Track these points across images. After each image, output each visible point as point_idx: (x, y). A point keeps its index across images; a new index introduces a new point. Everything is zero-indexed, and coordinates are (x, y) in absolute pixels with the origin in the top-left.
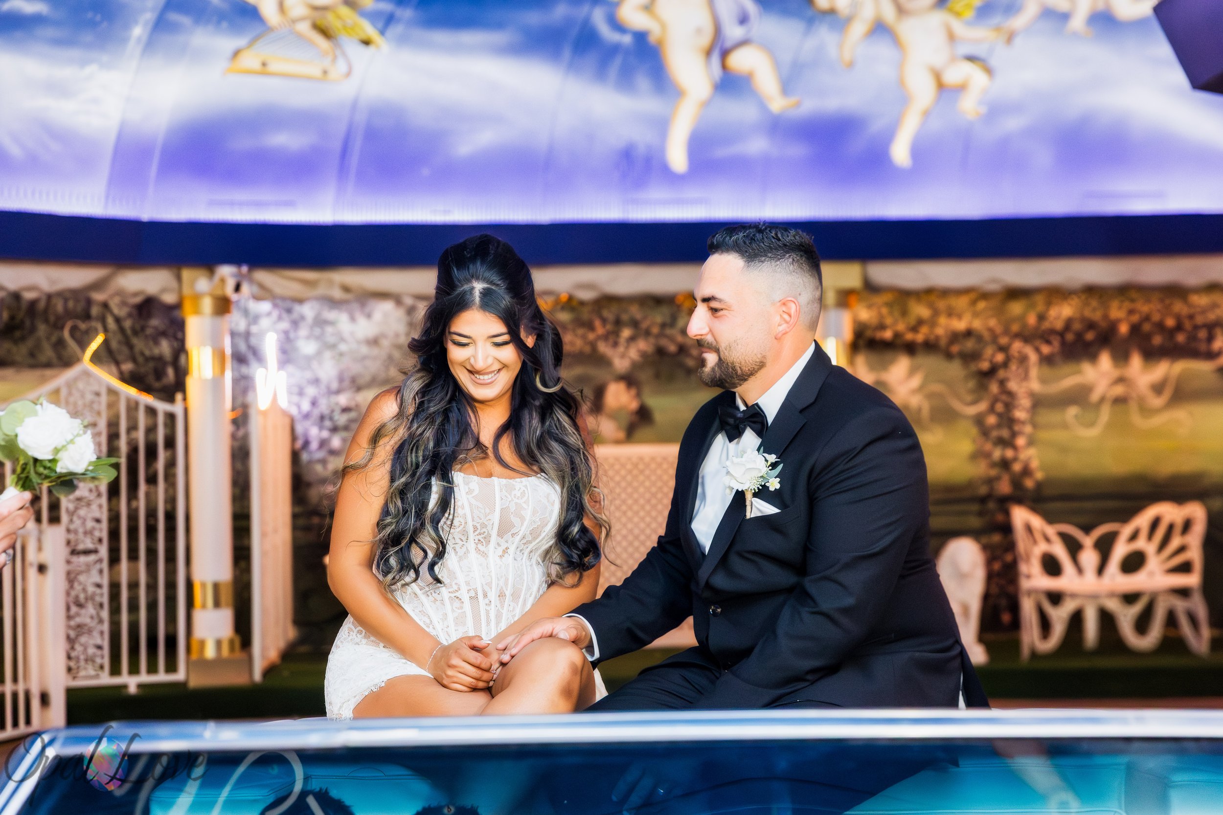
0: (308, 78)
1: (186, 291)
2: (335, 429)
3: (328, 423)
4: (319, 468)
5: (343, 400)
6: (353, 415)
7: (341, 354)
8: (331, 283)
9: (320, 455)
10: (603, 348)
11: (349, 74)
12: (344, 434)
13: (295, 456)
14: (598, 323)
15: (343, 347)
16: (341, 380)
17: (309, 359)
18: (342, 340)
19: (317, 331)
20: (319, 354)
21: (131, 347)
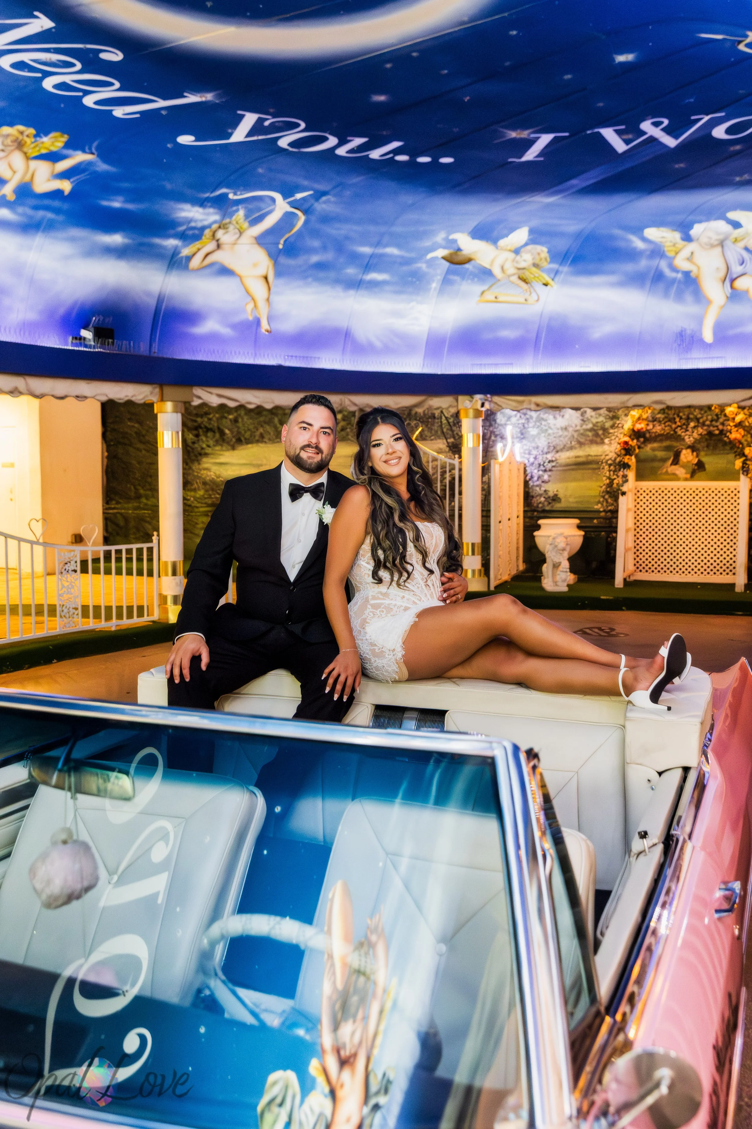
0: (518, 303)
1: (460, 407)
2: (545, 471)
3: (542, 468)
4: (538, 489)
5: (549, 457)
6: (554, 464)
7: (549, 435)
8: (530, 402)
9: (538, 483)
10: (679, 432)
11: (538, 300)
12: (549, 473)
13: (526, 483)
14: (677, 420)
15: (550, 431)
16: (549, 447)
17: (534, 437)
18: (550, 428)
19: (538, 424)
20: (539, 434)
21: (453, 431)
